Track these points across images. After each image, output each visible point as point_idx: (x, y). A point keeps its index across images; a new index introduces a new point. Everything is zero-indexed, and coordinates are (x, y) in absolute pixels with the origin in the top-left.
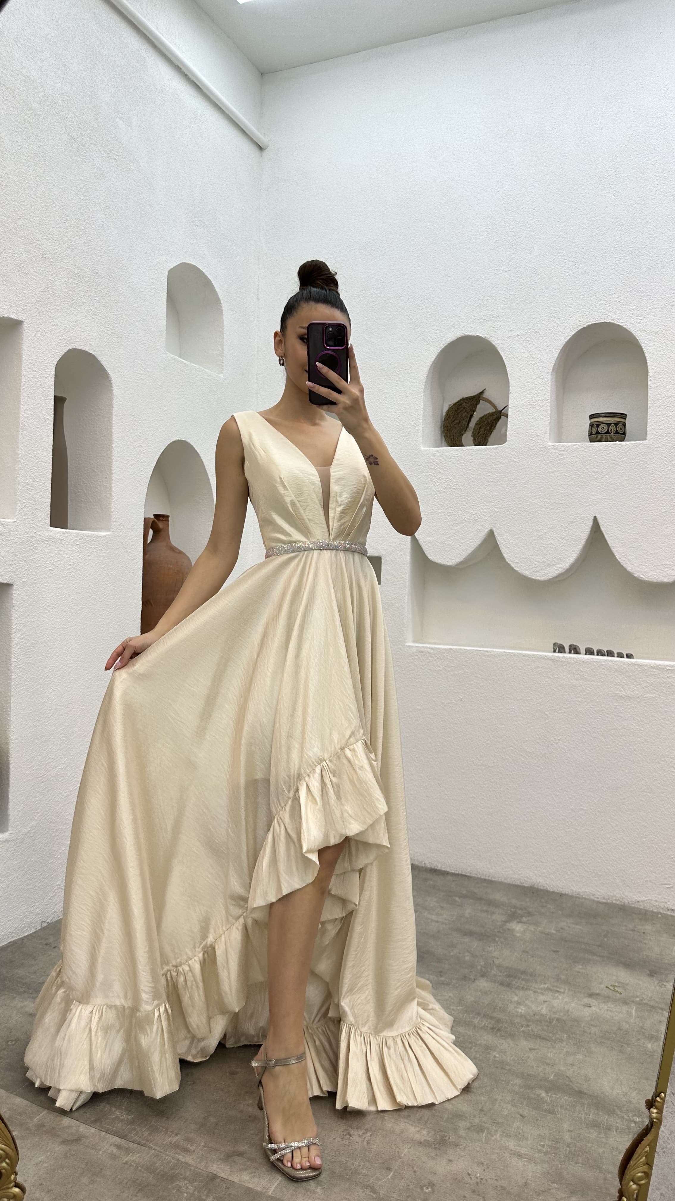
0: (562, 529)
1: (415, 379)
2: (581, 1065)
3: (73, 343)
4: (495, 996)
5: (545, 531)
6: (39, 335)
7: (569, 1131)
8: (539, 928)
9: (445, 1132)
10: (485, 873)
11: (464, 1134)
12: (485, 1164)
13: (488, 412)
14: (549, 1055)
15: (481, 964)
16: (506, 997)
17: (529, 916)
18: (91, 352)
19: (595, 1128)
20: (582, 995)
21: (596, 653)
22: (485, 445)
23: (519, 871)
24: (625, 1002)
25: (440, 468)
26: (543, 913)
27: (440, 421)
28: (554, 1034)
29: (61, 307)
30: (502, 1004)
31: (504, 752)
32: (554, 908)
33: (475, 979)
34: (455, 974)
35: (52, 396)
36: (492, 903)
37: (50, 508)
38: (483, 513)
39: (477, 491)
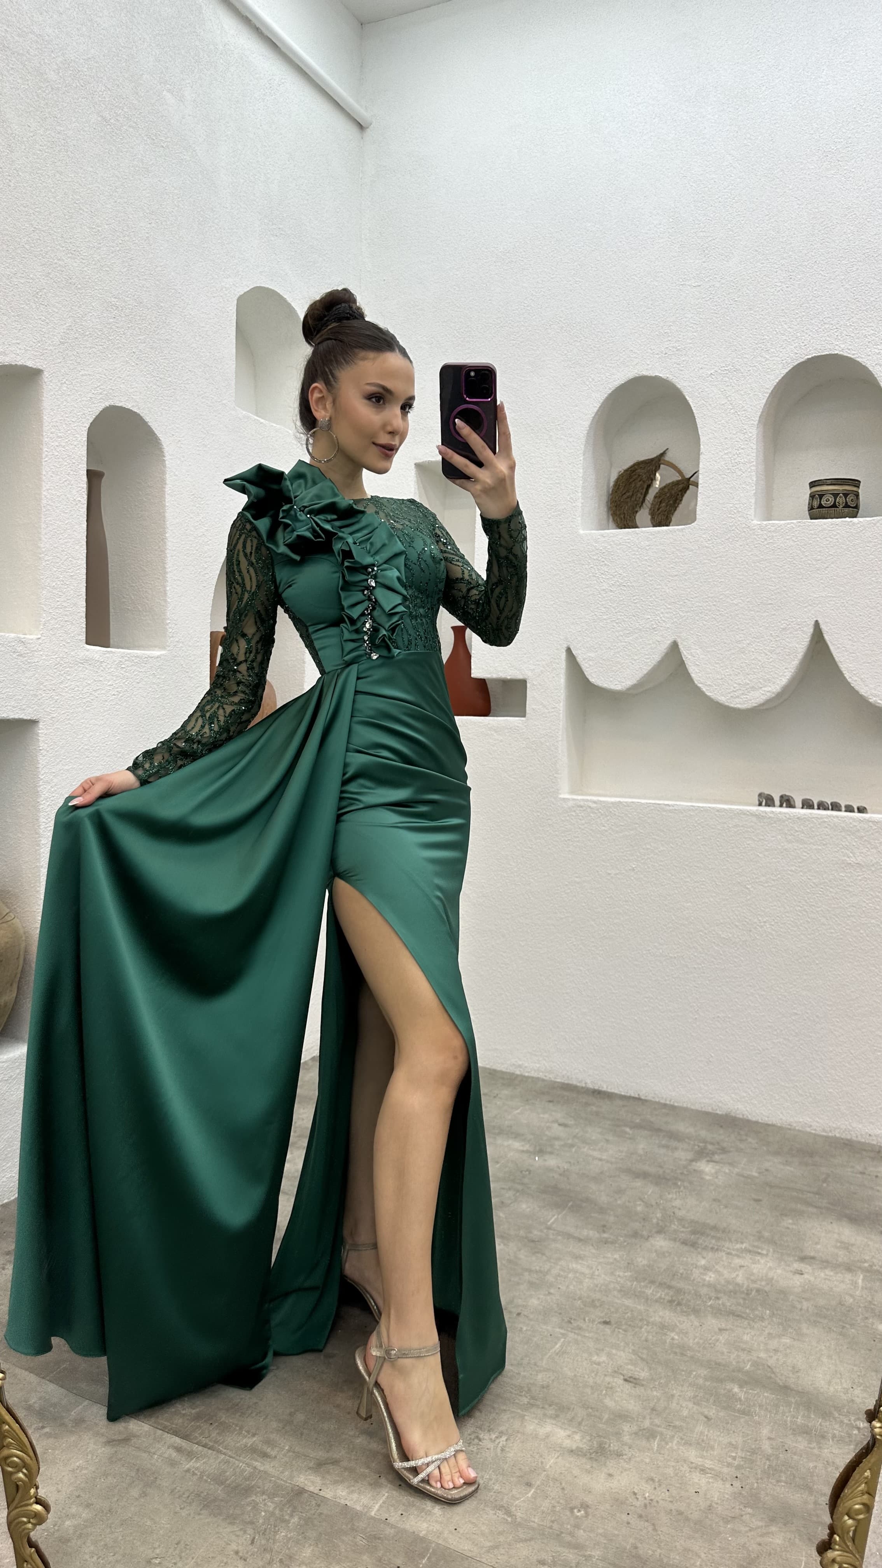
0: (772, 638)
1: (572, 436)
2: (788, 1351)
3: (111, 399)
4: (676, 1259)
5: (748, 642)
6: (65, 388)
7: (769, 1438)
8: (737, 1170)
9: (604, 1438)
10: (665, 1097)
11: (628, 1441)
12: (657, 1480)
13: (671, 481)
14: (746, 1338)
15: (658, 1215)
16: (690, 1260)
17: (722, 1154)
18: (135, 410)
19: (805, 1435)
20: (791, 1259)
21: (816, 807)
22: (667, 525)
23: (710, 1093)
24: (849, 1268)
25: (605, 559)
26: (742, 1149)
27: (606, 493)
28: (753, 1310)
29: (93, 349)
30: (685, 1269)
31: (691, 939)
32: (757, 1143)
33: (649, 1237)
34: (624, 1230)
35: (84, 470)
36: (673, 1135)
37: (85, 620)
38: (663, 619)
39: (656, 589)
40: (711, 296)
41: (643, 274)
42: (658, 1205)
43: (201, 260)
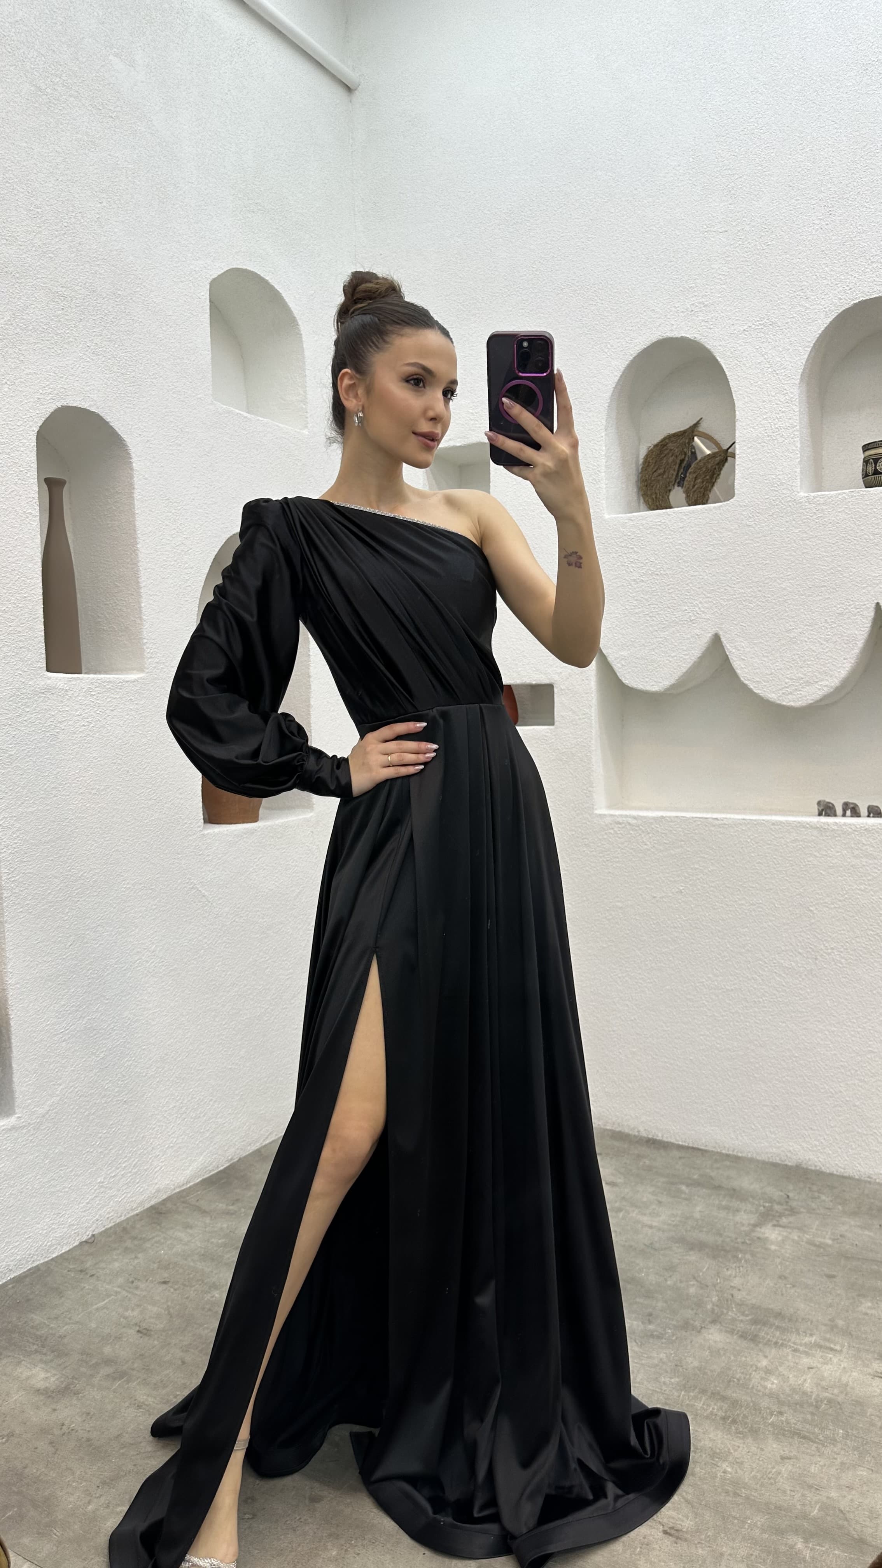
0: (827, 625)
3: (62, 399)
4: (732, 1358)
5: (800, 630)
8: (808, 1236)
10: (727, 1146)
13: (707, 453)
14: (812, 1468)
15: (714, 1299)
16: (748, 1359)
17: (791, 1215)
18: (92, 409)
20: (869, 1356)
22: (704, 504)
23: (778, 1142)
26: (814, 1210)
27: (634, 472)
28: (822, 1429)
30: (742, 1373)
31: (748, 968)
32: (831, 1201)
33: (702, 1327)
34: (673, 1320)
35: (34, 479)
36: (735, 1194)
37: (44, 645)
38: (702, 609)
39: (692, 576)
40: (740, 242)
41: (662, 224)
42: (715, 1286)
43: (163, 242)
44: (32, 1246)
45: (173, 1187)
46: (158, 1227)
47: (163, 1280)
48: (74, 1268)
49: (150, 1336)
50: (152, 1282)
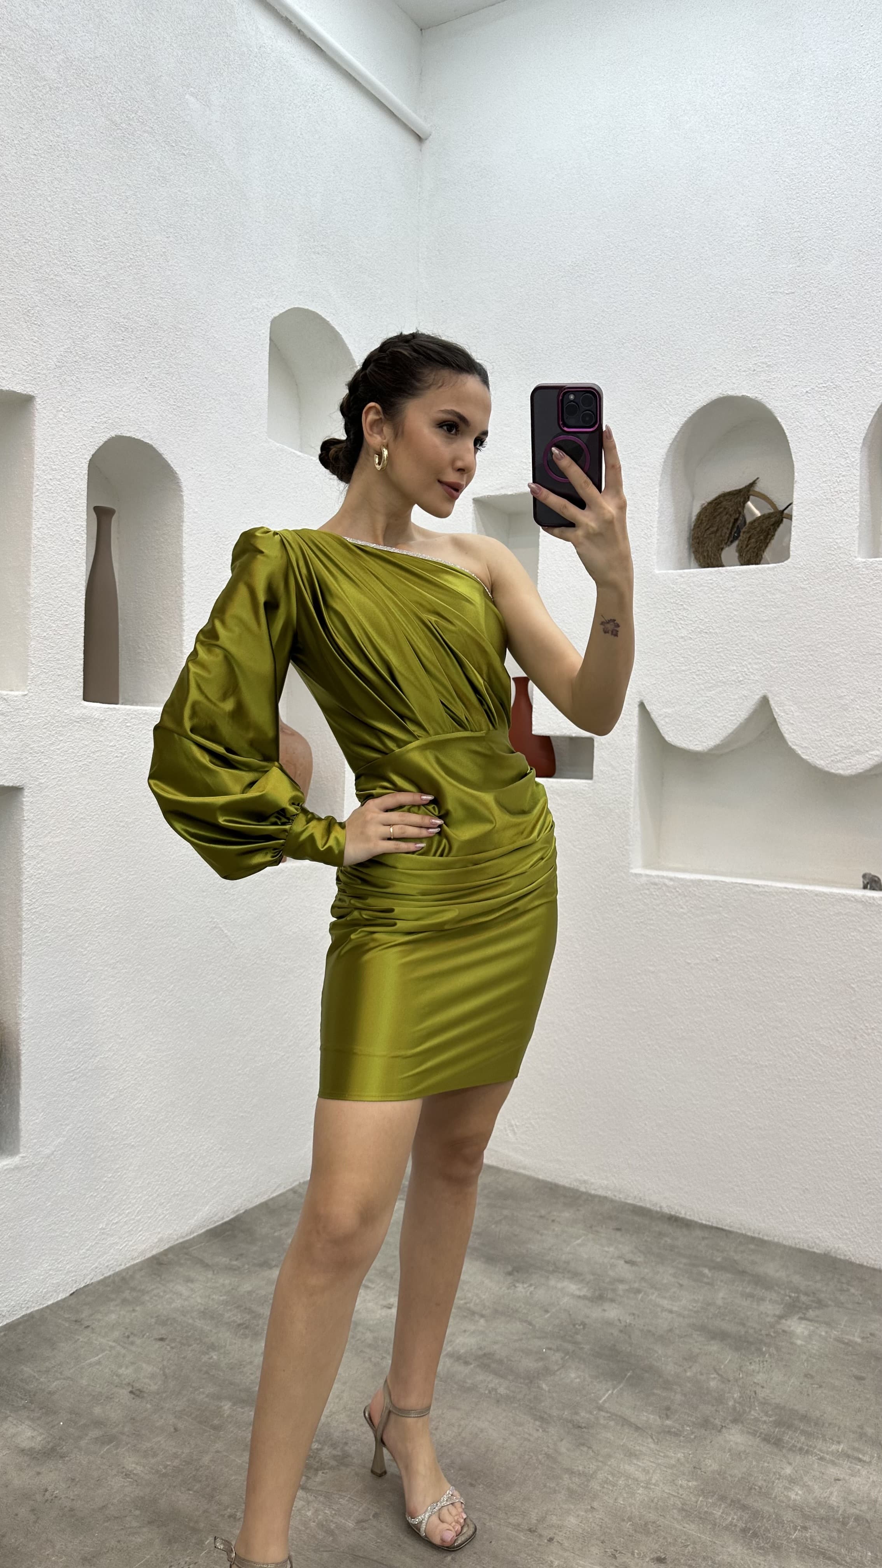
1: (645, 466)
3: (117, 428)
4: (755, 1463)
5: (852, 697)
6: (61, 416)
8: (836, 1333)
10: (753, 1228)
13: (762, 514)
15: (735, 1396)
16: (771, 1466)
17: (818, 1308)
18: (147, 440)
22: (757, 564)
25: (684, 602)
27: (686, 529)
29: (97, 374)
30: (765, 1481)
33: (722, 1427)
34: (692, 1416)
35: (83, 507)
36: (761, 1281)
37: (82, 673)
38: (751, 670)
39: (742, 636)
40: (806, 304)
41: (728, 283)
42: (737, 1381)
43: (228, 278)
44: (27, 1292)
45: (175, 1237)
46: (158, 1279)
47: (160, 1337)
48: (69, 1318)
49: (143, 1397)
50: (149, 1338)
